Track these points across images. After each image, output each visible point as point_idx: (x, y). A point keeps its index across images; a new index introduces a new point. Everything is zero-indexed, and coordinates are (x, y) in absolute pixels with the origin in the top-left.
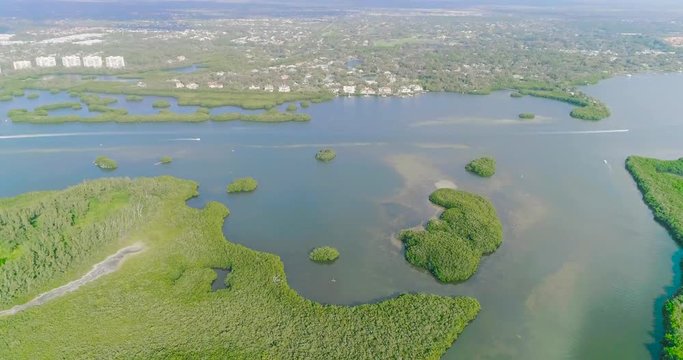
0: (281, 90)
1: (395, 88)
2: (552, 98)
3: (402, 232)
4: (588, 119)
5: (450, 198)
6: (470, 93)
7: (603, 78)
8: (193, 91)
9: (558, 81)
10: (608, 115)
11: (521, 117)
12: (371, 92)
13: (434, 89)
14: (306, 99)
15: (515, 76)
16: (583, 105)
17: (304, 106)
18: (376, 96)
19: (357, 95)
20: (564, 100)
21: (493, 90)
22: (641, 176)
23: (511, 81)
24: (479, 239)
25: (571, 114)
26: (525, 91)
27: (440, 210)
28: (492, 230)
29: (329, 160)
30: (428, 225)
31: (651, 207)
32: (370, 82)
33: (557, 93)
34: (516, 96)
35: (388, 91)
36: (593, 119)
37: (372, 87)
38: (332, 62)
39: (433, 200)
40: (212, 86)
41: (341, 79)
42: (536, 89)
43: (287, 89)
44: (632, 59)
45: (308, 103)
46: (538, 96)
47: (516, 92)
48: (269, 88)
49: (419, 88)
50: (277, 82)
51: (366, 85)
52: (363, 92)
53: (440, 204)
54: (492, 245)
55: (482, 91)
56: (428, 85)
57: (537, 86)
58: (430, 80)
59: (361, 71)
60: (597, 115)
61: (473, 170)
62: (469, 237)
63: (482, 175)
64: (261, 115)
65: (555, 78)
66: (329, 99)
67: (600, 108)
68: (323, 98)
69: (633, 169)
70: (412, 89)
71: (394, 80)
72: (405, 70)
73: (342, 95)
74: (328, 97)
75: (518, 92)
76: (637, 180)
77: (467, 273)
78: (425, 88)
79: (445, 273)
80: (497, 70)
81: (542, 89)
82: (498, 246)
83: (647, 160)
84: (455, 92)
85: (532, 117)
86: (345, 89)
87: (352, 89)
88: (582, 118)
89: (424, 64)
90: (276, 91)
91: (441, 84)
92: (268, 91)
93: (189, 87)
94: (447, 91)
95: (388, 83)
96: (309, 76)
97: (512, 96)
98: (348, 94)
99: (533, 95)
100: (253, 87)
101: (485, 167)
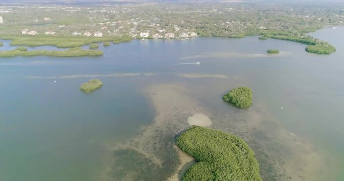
0: (95, 35)
1: (177, 34)
2: (288, 40)
4: (321, 53)
6: (230, 37)
7: (318, 28)
8: (30, 36)
9: (290, 29)
10: (335, 50)
11: (269, 52)
13: (205, 34)
14: (110, 41)
15: (260, 27)
16: (313, 44)
17: (105, 46)
18: (163, 39)
19: (150, 38)
20: (297, 41)
21: (246, 35)
23: (258, 30)
25: (307, 50)
26: (269, 36)
32: (161, 31)
33: (291, 36)
34: (263, 39)
35: (172, 35)
36: (325, 53)
37: (162, 34)
38: (142, 21)
40: (47, 33)
41: (140, 28)
42: (275, 35)
43: (101, 35)
45: (108, 43)
46: (278, 39)
47: (262, 36)
48: (87, 34)
49: (194, 34)
51: (157, 32)
52: (155, 36)
55: (239, 36)
56: (201, 32)
58: (202, 29)
59: (158, 25)
60: (326, 51)
61: (230, 101)
63: (239, 107)
66: (127, 41)
67: (327, 46)
70: (189, 35)
71: (179, 29)
72: (187, 24)
73: (139, 39)
74: (127, 39)
75: (263, 37)
78: (198, 34)
80: (248, 24)
81: (280, 35)
84: (219, 36)
85: (277, 52)
86: (142, 35)
87: (147, 35)
88: (316, 52)
89: (201, 21)
90: (92, 36)
91: (210, 32)
92: (86, 37)
93: (30, 33)
94: (214, 36)
95: (174, 30)
96: (121, 27)
97: (259, 39)
98: (143, 37)
99: (274, 38)
100: (76, 33)
101: (243, 98)
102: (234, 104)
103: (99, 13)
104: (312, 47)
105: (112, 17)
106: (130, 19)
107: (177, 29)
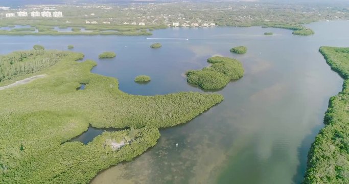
0: (140, 24)
1: (200, 24)
2: (283, 28)
3: (188, 71)
4: (302, 35)
5: (218, 59)
6: (240, 26)
7: (314, 21)
8: (94, 24)
9: (289, 21)
10: (313, 33)
11: (265, 34)
12: (187, 25)
13: (221, 24)
14: (152, 28)
15: (265, 20)
16: (300, 30)
17: (151, 30)
18: (190, 27)
19: (180, 27)
20: (290, 29)
21: (252, 25)
22: (327, 53)
23: (263, 22)
24: (230, 73)
25: (292, 33)
26: (270, 26)
27: (212, 64)
28: (238, 70)
29: (158, 48)
32: (188, 22)
33: (288, 26)
35: (196, 25)
36: (305, 35)
37: (189, 24)
38: (170, 16)
39: (209, 61)
40: (104, 23)
41: (170, 20)
42: (275, 25)
43: (143, 24)
44: (330, 15)
49: (213, 24)
50: (138, 21)
51: (185, 23)
52: (184, 25)
53: (212, 62)
54: (236, 76)
55: (246, 25)
56: (218, 22)
57: (277, 24)
59: (184, 18)
60: (307, 33)
61: (234, 51)
62: (224, 73)
63: (239, 53)
67: (309, 31)
68: (161, 27)
70: (209, 25)
72: (207, 18)
73: (172, 26)
74: (164, 27)
75: (265, 26)
78: (216, 24)
80: (256, 18)
81: (279, 25)
83: (331, 47)
84: (232, 26)
85: (271, 34)
86: (174, 24)
87: (177, 24)
88: (298, 34)
89: (218, 16)
90: (138, 25)
91: (225, 23)
92: (133, 25)
93: (92, 23)
94: (228, 25)
95: (197, 22)
96: (156, 20)
97: (262, 27)
98: (175, 26)
99: (274, 27)
100: (126, 23)
101: (240, 49)
102: (236, 52)
103: (131, 10)
104: (298, 32)
105: (145, 13)
106: (159, 14)
107: (200, 21)
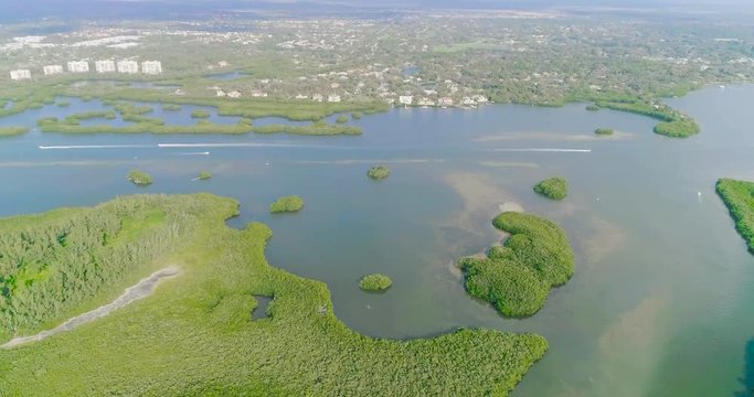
0: (330, 99)
1: (457, 98)
2: (633, 111)
3: (462, 260)
4: (673, 136)
5: (517, 223)
6: (541, 105)
7: (692, 89)
8: (234, 100)
9: (641, 92)
10: (697, 132)
11: (598, 132)
12: (429, 103)
13: (500, 100)
14: (357, 110)
15: (593, 87)
16: (669, 120)
17: (355, 118)
18: (435, 107)
19: (414, 106)
20: (646, 114)
21: (567, 102)
22: (734, 201)
23: (587, 92)
24: (548, 269)
25: (655, 131)
26: (603, 103)
27: (504, 235)
28: (563, 259)
29: (383, 178)
30: (491, 253)
31: (744, 237)
32: (429, 92)
33: (639, 106)
34: (593, 109)
35: (450, 101)
36: (680, 136)
37: (431, 97)
38: (387, 69)
39: (497, 224)
40: (256, 95)
41: (396, 87)
42: (615, 101)
43: (338, 99)
44: (726, 68)
45: (360, 114)
46: (618, 109)
47: (592, 104)
48: (318, 97)
49: (483, 99)
50: (326, 91)
51: (424, 95)
52: (421, 103)
53: (504, 229)
54: (563, 276)
55: (552, 103)
56: (494, 96)
57: (616, 97)
58: (495, 90)
59: (419, 79)
60: (683, 131)
61: (542, 192)
62: (537, 267)
63: (552, 198)
64: (309, 127)
65: (637, 89)
66: (383, 111)
67: (688, 124)
68: (376, 109)
69: (724, 193)
70: (475, 100)
71: (456, 89)
72: (467, 79)
73: (398, 106)
74: (383, 108)
75: (594, 105)
76: (729, 205)
77: (534, 307)
78: (490, 99)
79: (509, 307)
80: (572, 79)
81: (623, 101)
82: (569, 278)
83: (741, 183)
85: (610, 133)
86: (402, 99)
87: (409, 100)
88: (667, 134)
89: (489, 73)
90: (325, 101)
91: (508, 95)
92: (317, 101)
93: (231, 95)
94: (514, 102)
96: (362, 84)
97: (588, 109)
98: (404, 105)
99: (612, 108)
100: (301, 96)
101: (556, 188)
102: (546, 195)
